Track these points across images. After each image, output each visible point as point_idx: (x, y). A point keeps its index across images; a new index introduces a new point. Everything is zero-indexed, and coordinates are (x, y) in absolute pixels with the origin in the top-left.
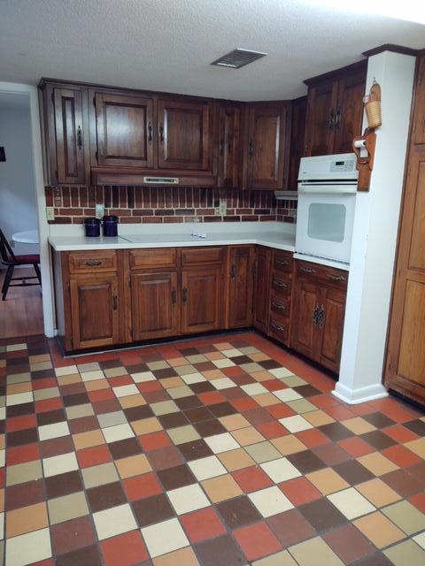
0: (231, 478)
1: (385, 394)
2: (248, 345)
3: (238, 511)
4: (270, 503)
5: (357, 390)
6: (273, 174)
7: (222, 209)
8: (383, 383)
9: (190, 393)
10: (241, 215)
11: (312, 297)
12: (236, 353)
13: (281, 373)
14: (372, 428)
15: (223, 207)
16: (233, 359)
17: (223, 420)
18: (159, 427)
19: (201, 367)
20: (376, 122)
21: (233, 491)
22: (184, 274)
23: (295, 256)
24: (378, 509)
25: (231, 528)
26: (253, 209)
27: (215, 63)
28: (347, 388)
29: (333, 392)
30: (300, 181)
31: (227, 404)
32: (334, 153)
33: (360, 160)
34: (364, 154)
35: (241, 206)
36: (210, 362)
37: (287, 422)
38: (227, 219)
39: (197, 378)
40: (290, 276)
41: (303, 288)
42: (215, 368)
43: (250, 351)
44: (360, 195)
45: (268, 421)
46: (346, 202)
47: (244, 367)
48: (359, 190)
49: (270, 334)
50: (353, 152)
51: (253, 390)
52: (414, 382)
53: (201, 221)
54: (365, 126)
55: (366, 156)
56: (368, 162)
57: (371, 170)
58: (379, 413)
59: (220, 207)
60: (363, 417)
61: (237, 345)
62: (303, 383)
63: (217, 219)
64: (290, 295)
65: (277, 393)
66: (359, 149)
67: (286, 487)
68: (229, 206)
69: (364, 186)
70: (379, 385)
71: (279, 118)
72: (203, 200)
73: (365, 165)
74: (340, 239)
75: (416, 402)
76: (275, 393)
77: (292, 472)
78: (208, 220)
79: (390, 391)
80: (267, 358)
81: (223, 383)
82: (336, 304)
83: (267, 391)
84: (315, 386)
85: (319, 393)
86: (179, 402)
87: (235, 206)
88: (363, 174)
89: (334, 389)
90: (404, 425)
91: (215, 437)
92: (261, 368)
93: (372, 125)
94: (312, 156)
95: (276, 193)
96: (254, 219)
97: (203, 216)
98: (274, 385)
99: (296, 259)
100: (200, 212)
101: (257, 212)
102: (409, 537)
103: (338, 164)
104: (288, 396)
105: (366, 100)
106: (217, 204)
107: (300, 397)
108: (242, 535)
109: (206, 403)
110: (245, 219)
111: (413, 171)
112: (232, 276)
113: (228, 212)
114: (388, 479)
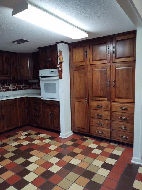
0: (41, 167)
1: (73, 133)
2: (28, 130)
3: (47, 174)
4: (55, 169)
5: (66, 134)
6: (28, 75)
7: (11, 87)
8: (72, 130)
9: (16, 149)
10: (18, 88)
11: (49, 110)
12: (26, 133)
13: (42, 135)
14: (73, 143)
15: (11, 86)
16: (25, 135)
17: (31, 153)
18: (10, 161)
19: (16, 140)
20: (62, 61)
21: (44, 170)
22: (3, 110)
23: (41, 99)
24: (82, 161)
25: (47, 179)
26: (21, 86)
27: (12, 42)
28: (63, 134)
29: (59, 137)
30: (40, 77)
31: (30, 148)
32: (50, 69)
33: (59, 71)
34: (60, 69)
35: (17, 85)
36: (18, 138)
37: (50, 148)
38: (13, 90)
39: (16, 143)
40: (40, 105)
41: (45, 108)
42: (21, 139)
43: (30, 132)
44: (60, 80)
45: (45, 149)
46: (56, 82)
47: (30, 136)
48: (59, 78)
49: (35, 125)
50: (56, 68)
51: (36, 142)
52: (80, 128)
53: (4, 91)
54: (59, 62)
55: (60, 70)
56: (61, 71)
57: (62, 73)
58: (73, 139)
59: (10, 86)
60: (69, 141)
61: (25, 131)
62: (50, 136)
63: (10, 90)
64: (41, 111)
65: (44, 141)
66: (58, 68)
67: (57, 164)
68: (13, 85)
69: (61, 77)
70: (71, 131)
71: (28, 58)
72: (4, 84)
73: (60, 72)
74: (55, 92)
75: (81, 133)
76: (43, 141)
77: (57, 160)
78: (6, 91)
79: (74, 132)
80: (36, 132)
81: (26, 143)
82: (56, 111)
83: (40, 141)
84: (54, 136)
85: (56, 138)
86: (13, 152)
87: (15, 85)
88: (60, 74)
89: (59, 135)
90: (80, 140)
91: (31, 158)
92: (35, 136)
93: (61, 62)
94: (43, 69)
95: (29, 80)
96: (22, 89)
97: (5, 90)
98: (42, 139)
99: (42, 100)
100: (3, 88)
101: (23, 87)
102: (91, 164)
103: (52, 72)
104: (47, 141)
105: (58, 55)
106: (9, 85)
107: (51, 140)
108: (51, 179)
109: (23, 150)
110: (19, 89)
111: (72, 73)
112: (20, 108)
113: (13, 87)
114: (81, 153)
